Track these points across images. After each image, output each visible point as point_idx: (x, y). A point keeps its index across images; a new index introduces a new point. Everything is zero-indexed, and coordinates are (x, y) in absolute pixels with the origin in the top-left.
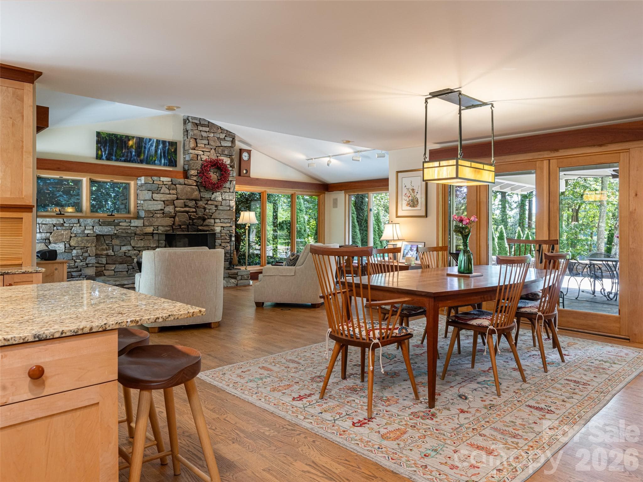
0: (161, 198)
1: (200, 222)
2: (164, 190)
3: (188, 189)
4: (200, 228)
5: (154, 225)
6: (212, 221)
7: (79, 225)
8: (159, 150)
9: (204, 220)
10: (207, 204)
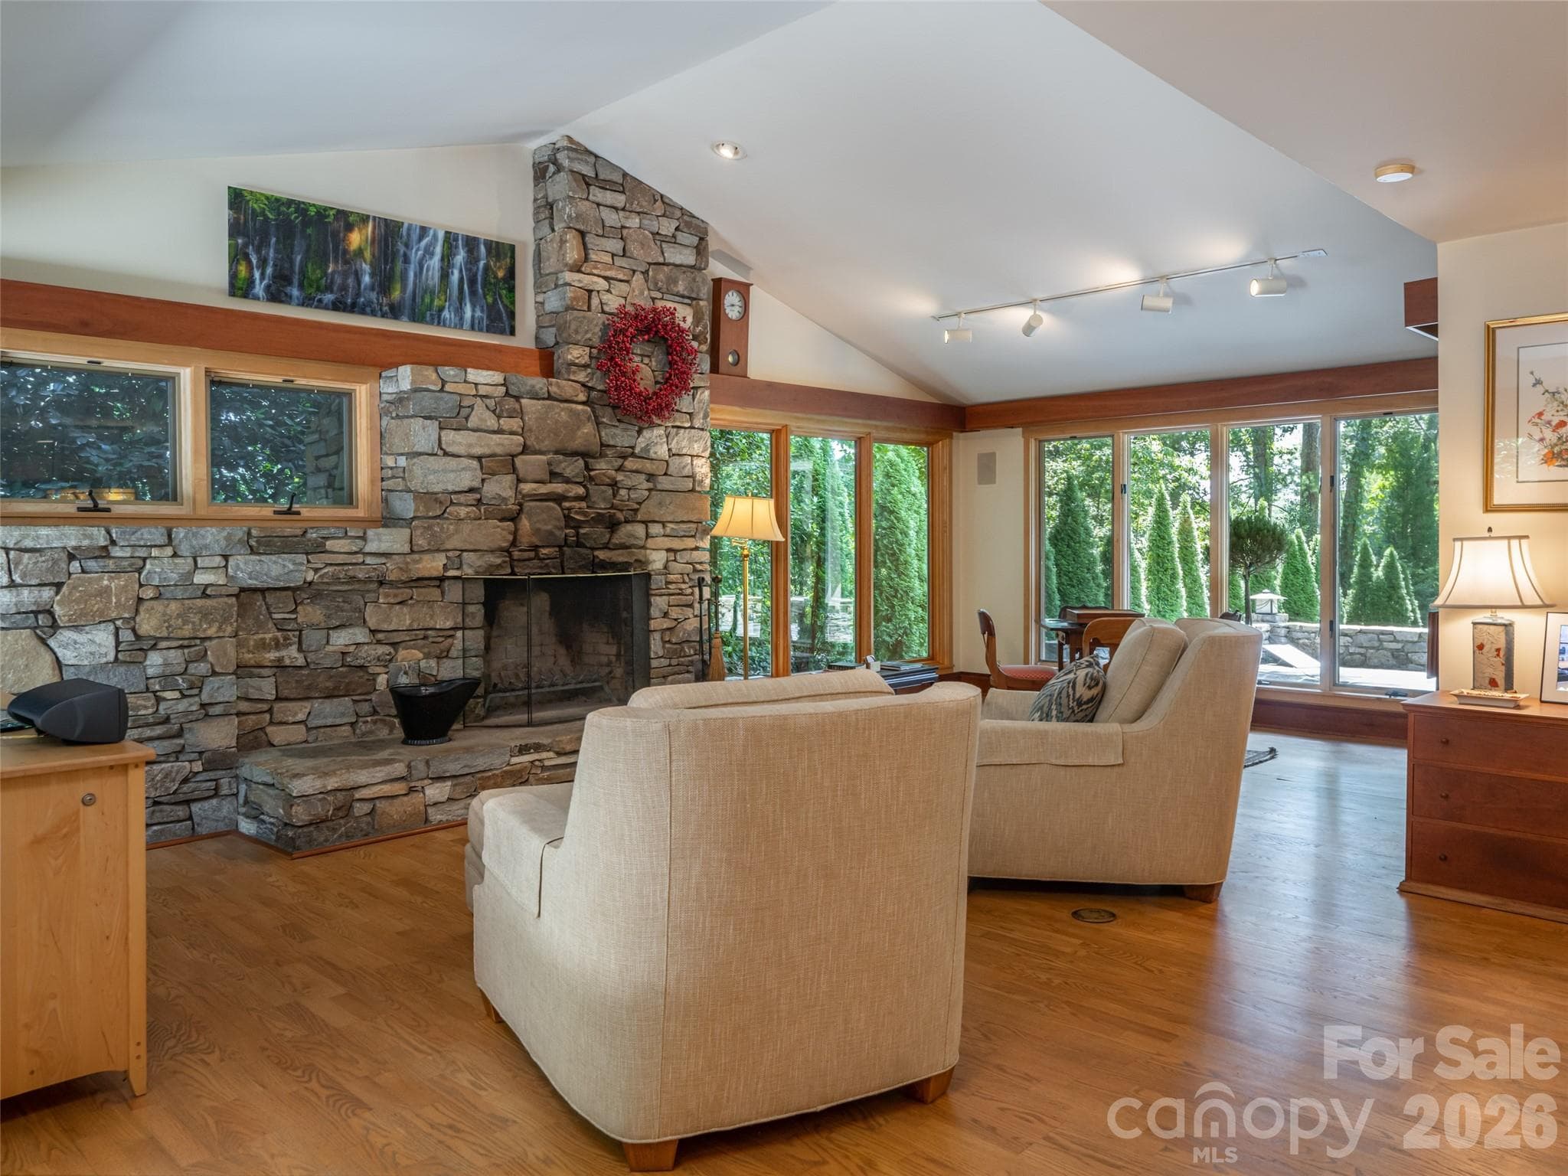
0: (470, 446)
1: (600, 532)
2: (481, 416)
3: (561, 413)
4: (602, 555)
5: (448, 546)
6: (639, 530)
7: (169, 551)
8: (456, 273)
9: (613, 525)
10: (620, 469)
